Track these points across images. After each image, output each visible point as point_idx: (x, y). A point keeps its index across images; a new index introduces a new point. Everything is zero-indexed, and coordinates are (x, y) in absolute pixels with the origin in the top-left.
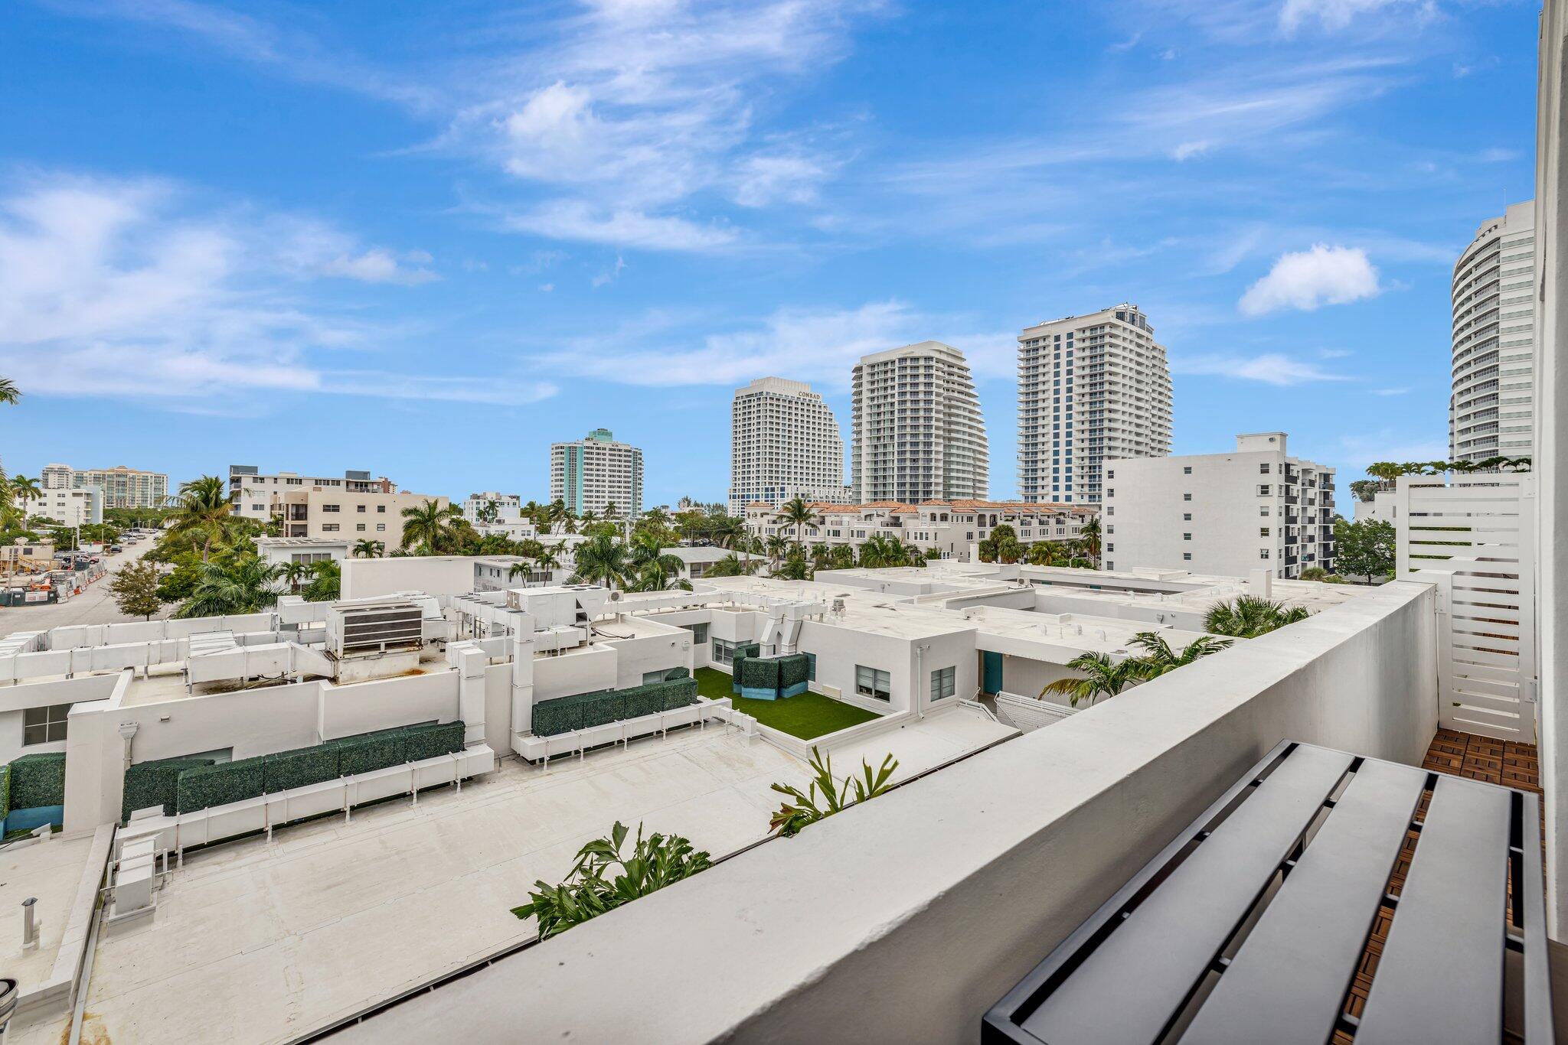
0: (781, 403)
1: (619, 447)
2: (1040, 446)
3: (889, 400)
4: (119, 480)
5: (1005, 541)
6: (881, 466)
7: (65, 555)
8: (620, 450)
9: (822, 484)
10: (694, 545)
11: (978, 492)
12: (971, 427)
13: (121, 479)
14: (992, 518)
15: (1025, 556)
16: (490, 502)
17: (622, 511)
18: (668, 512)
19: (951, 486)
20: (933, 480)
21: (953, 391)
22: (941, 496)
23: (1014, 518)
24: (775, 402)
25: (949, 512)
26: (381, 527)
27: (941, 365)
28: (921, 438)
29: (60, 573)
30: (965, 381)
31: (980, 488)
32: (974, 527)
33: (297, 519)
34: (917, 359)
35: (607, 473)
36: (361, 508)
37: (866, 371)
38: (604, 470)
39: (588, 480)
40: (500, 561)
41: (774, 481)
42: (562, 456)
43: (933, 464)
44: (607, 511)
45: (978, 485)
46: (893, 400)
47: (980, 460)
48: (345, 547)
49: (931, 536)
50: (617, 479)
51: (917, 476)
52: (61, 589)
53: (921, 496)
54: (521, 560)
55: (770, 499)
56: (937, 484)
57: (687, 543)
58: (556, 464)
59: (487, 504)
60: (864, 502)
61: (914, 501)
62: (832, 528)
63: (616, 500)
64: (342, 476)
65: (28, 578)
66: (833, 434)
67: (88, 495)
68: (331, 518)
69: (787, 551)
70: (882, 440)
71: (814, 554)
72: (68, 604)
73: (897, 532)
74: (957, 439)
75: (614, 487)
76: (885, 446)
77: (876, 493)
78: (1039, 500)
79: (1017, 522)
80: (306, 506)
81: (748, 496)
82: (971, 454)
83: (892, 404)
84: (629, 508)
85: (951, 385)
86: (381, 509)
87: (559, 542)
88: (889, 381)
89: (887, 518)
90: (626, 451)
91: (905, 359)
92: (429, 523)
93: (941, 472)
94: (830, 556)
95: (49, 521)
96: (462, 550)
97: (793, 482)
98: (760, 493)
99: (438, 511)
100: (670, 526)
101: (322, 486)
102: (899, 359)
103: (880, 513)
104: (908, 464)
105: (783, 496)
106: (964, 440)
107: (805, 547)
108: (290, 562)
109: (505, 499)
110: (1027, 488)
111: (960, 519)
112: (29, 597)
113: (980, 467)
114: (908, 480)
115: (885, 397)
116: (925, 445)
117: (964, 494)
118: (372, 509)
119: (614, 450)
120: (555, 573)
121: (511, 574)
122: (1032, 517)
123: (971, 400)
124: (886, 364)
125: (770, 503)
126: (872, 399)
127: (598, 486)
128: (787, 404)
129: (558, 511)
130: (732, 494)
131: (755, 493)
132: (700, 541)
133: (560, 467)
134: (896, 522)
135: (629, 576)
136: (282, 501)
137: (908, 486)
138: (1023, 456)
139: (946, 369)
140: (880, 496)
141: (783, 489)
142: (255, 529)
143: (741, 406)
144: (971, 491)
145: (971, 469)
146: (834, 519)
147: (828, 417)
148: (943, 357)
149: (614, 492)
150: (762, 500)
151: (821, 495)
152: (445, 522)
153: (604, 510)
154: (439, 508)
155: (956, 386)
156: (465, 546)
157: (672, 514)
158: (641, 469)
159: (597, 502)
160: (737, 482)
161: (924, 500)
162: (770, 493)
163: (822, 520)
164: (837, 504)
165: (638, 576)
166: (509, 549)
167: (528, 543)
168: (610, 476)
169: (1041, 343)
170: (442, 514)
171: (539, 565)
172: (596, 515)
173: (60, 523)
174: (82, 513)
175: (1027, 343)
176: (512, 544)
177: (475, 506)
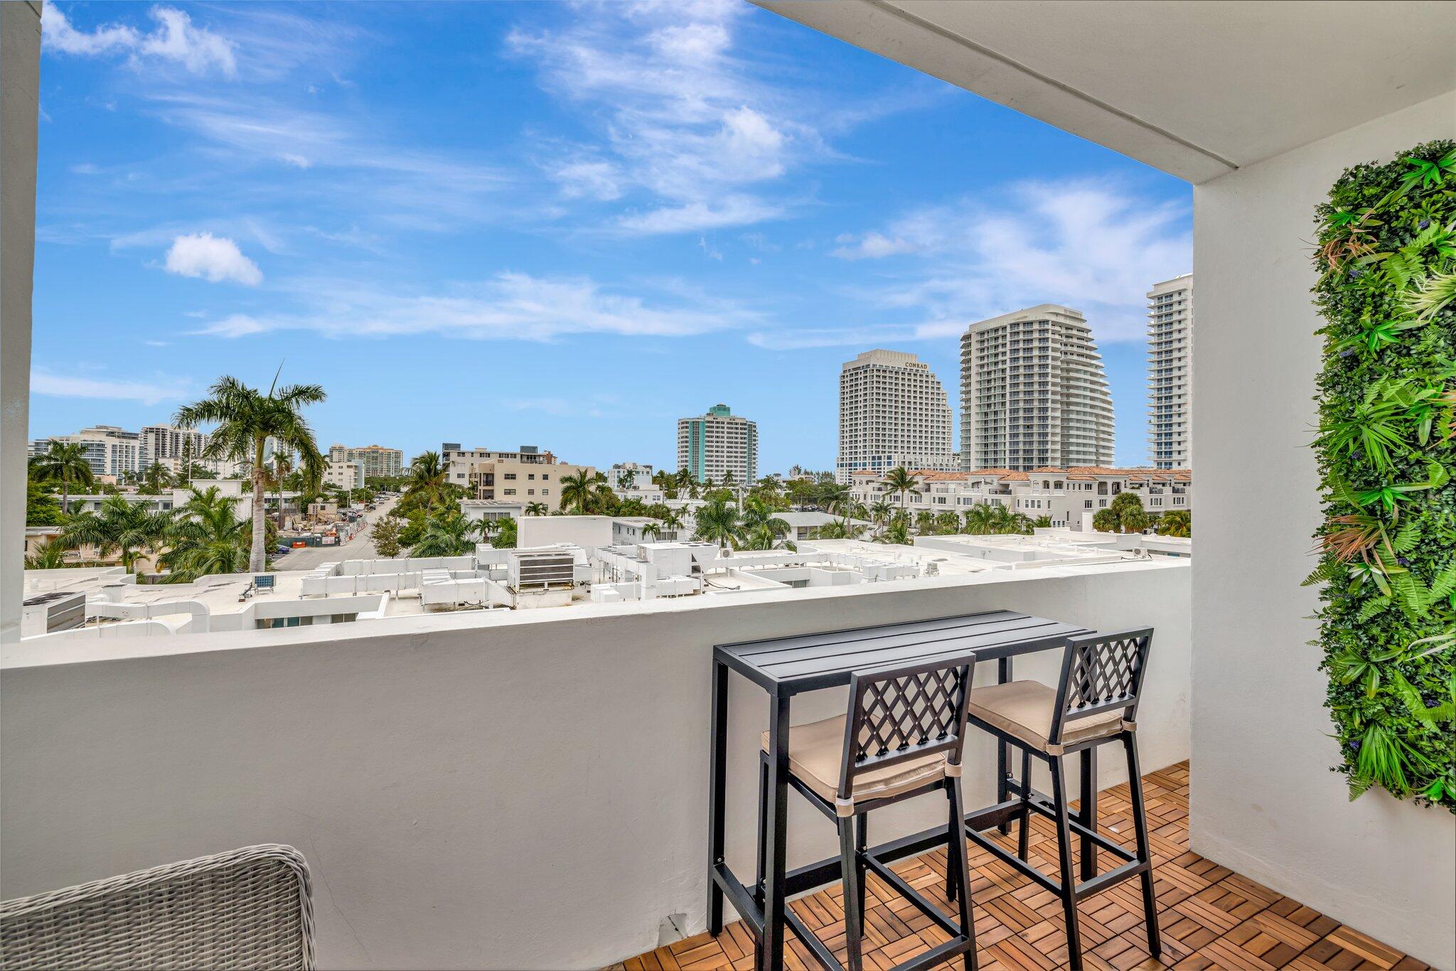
0: (888, 374)
1: (736, 421)
2: (1175, 409)
3: (1000, 366)
4: (373, 455)
5: (1128, 510)
6: (991, 433)
7: (344, 510)
8: (736, 424)
9: (929, 452)
10: (803, 510)
11: (1102, 458)
12: (1092, 390)
13: (375, 455)
14: (1115, 487)
15: (1156, 527)
16: (628, 471)
17: (739, 478)
18: (780, 479)
19: (1070, 452)
20: (1049, 446)
21: (1072, 354)
22: (1058, 463)
23: (1141, 485)
24: (881, 374)
25: (1063, 479)
26: (545, 492)
27: (1057, 328)
28: (1036, 404)
29: (340, 523)
30: (1086, 343)
31: (1104, 455)
32: (1093, 495)
33: (487, 485)
34: (1031, 323)
35: (726, 445)
36: (531, 477)
37: (974, 339)
38: (723, 442)
39: (708, 451)
40: (635, 521)
41: (881, 449)
42: (687, 429)
43: (1049, 430)
44: (725, 479)
45: (1102, 451)
46: (1004, 367)
47: (1104, 425)
48: (520, 508)
49: (1044, 504)
50: (734, 450)
51: (1031, 443)
52: (342, 535)
53: (1035, 463)
54: (651, 521)
55: (876, 467)
56: (1054, 451)
57: (797, 509)
58: (682, 437)
60: (973, 469)
61: (1028, 468)
62: (937, 495)
64: (517, 450)
65: (323, 527)
66: (941, 403)
67: (356, 466)
68: (510, 484)
69: (892, 517)
70: (993, 407)
71: (920, 520)
72: (346, 547)
73: (1005, 500)
74: (1077, 404)
75: (731, 457)
76: (996, 413)
77: (986, 460)
78: (1175, 467)
79: (1145, 490)
80: (493, 475)
81: (856, 464)
82: (1094, 419)
83: (1003, 371)
84: (745, 476)
85: (1069, 348)
86: (545, 477)
87: (682, 505)
88: (1000, 347)
89: (995, 486)
90: (742, 424)
91: (1018, 324)
92: (581, 489)
93: (1058, 439)
94: (936, 523)
95: (334, 486)
96: (606, 511)
97: (900, 450)
98: (867, 461)
99: (587, 479)
100: (781, 493)
101: (504, 459)
102: (1011, 325)
103: (988, 480)
104: (1021, 430)
105: (889, 464)
106: (1085, 405)
107: (911, 514)
108: (483, 520)
109: (640, 469)
110: (1159, 453)
111: (1077, 487)
112: (325, 540)
113: (1104, 432)
114: (1021, 446)
115: (996, 363)
116: (1040, 411)
117: (1085, 461)
118: (538, 477)
119: (732, 423)
120: (679, 532)
121: (644, 533)
122: (1164, 485)
123: (1093, 362)
124: (996, 330)
125: (876, 470)
126: (982, 366)
127: (717, 456)
128: (893, 375)
129: (684, 478)
130: (840, 462)
131: (862, 461)
132: (809, 507)
133: (684, 439)
134: (1005, 490)
135: (743, 538)
136: (477, 471)
137: (1021, 453)
138: (1154, 420)
139: (1063, 331)
140: (991, 464)
141: (889, 458)
142: (456, 492)
143: (848, 379)
144: (1094, 457)
145: (1094, 434)
146: (939, 486)
147: (936, 386)
148: (1061, 320)
149: (731, 462)
150: (869, 468)
151: (929, 463)
152: (592, 488)
153: (723, 478)
154: (589, 476)
155: (1075, 349)
156: (608, 508)
157: (784, 482)
158: (755, 440)
159: (717, 471)
160: (845, 451)
161: (1039, 467)
162: (877, 461)
163: (927, 487)
164: (945, 471)
165: (749, 537)
166: (643, 512)
167: (657, 506)
168: (728, 447)
169: (1176, 298)
170: (590, 481)
171: (666, 525)
172: (716, 483)
173: (340, 487)
174: (353, 481)
175: (1159, 299)
176: (645, 508)
177: (616, 474)
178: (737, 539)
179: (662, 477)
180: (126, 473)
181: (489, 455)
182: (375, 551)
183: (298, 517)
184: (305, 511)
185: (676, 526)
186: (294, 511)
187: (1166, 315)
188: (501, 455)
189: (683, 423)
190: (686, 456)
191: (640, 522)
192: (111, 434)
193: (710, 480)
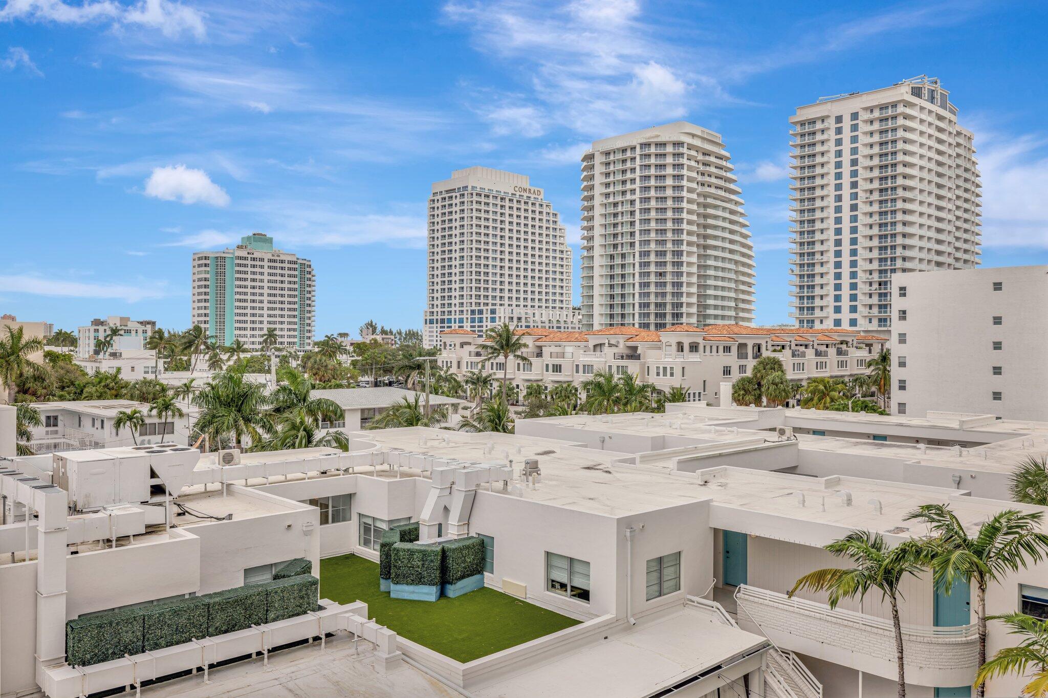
0: (491, 201)
1: (282, 257)
2: (818, 256)
3: (629, 197)
5: (770, 378)
6: (618, 281)
8: (282, 262)
9: (544, 305)
10: (376, 384)
11: (741, 314)
12: (732, 232)
14: (756, 349)
15: (798, 397)
16: (112, 329)
17: (286, 340)
18: (346, 342)
19: (706, 307)
20: (684, 299)
21: (709, 186)
22: (694, 320)
23: (783, 347)
24: (483, 199)
25: (700, 340)
27: (693, 153)
28: (669, 246)
30: (724, 174)
31: (743, 310)
32: (732, 359)
34: (663, 145)
35: (266, 291)
37: (599, 159)
38: (261, 288)
39: (240, 300)
40: (106, 407)
41: (482, 301)
42: (207, 269)
43: (684, 279)
44: (265, 341)
45: (741, 305)
46: (633, 197)
47: (744, 274)
49: (678, 371)
51: (664, 295)
53: (669, 319)
55: (477, 324)
56: (689, 305)
57: (368, 383)
58: (200, 280)
59: (109, 332)
60: (596, 327)
61: (660, 326)
62: (551, 361)
66: (558, 241)
69: (494, 392)
70: (620, 248)
71: (529, 394)
73: (633, 368)
74: (715, 248)
75: (275, 309)
76: (623, 256)
77: (612, 316)
78: (817, 325)
79: (787, 352)
81: (449, 321)
82: (733, 266)
83: (632, 202)
84: (295, 337)
85: (707, 179)
87: (186, 381)
88: (629, 172)
89: (622, 349)
90: (290, 262)
91: (649, 145)
92: (12, 358)
93: (694, 290)
94: (549, 398)
96: (58, 392)
97: (506, 302)
98: (465, 316)
99: (23, 341)
100: (345, 360)
102: (641, 145)
103: (613, 342)
104: (653, 278)
105: (493, 320)
106: (723, 249)
107: (518, 386)
109: (132, 325)
110: (801, 309)
111: (714, 349)
113: (744, 283)
114: (652, 299)
115: (624, 193)
116: (673, 255)
117: (723, 317)
119: (275, 261)
120: (178, 422)
121: (118, 426)
122: (806, 346)
123: (733, 197)
124: (624, 151)
125: (477, 329)
126: (607, 195)
127: (253, 308)
128: (499, 202)
129: (197, 340)
130: (428, 318)
131: (457, 317)
132: (386, 379)
133: (203, 283)
134: (633, 354)
137: (652, 307)
138: (797, 270)
139: (700, 157)
140: (618, 320)
141: (493, 312)
143: (440, 204)
144: (733, 313)
145: (733, 285)
146: (554, 349)
147: (551, 218)
148: (697, 142)
149: (275, 316)
150: (467, 326)
151: (544, 319)
152: (35, 356)
153: (261, 340)
154: (26, 338)
155: (713, 180)
156: (63, 388)
157: (352, 344)
158: (310, 286)
159: (253, 329)
160: (435, 302)
161: (673, 324)
162: (477, 316)
163: (538, 351)
164: (562, 330)
165: (279, 428)
166: (124, 391)
167: (146, 382)
169: (819, 126)
171: (154, 412)
172: (245, 346)
175: (802, 125)
176: (126, 385)
177: (92, 334)
178: (260, 431)
179: (162, 338)
185: (170, 413)
187: (809, 145)
189: (199, 259)
190: (205, 308)
191: (109, 409)
193: (238, 343)
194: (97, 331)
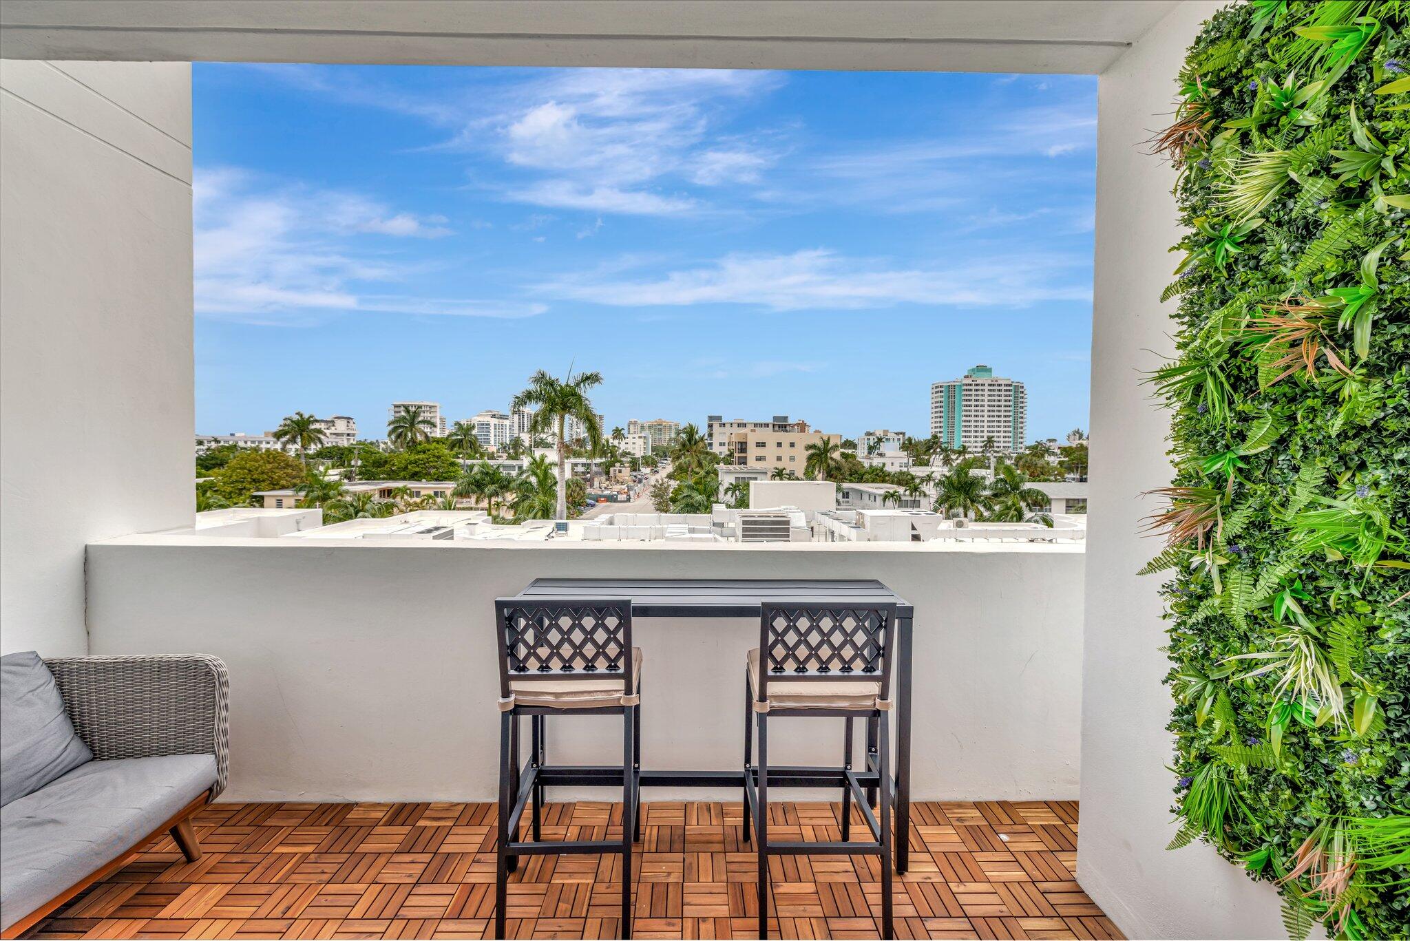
1: (1000, 382)
4: (658, 428)
7: (635, 474)
8: (999, 385)
13: (660, 427)
16: (878, 438)
17: (1002, 445)
18: (1054, 447)
26: (792, 459)
29: (632, 484)
33: (741, 452)
35: (986, 408)
36: (779, 445)
38: (983, 406)
39: (966, 416)
40: (877, 488)
42: (942, 394)
44: (985, 446)
48: (766, 473)
50: (996, 413)
52: (632, 493)
54: (892, 488)
57: (1074, 479)
58: (936, 402)
59: (876, 440)
63: (995, 434)
64: (771, 421)
65: (619, 487)
67: (646, 438)
68: (760, 452)
72: (635, 503)
75: (993, 422)
80: (747, 443)
84: (1009, 442)
86: (792, 445)
87: (928, 473)
90: (1006, 385)
92: (824, 456)
95: (629, 453)
96: (849, 478)
99: (830, 446)
100: (1053, 461)
101: (757, 429)
108: (734, 483)
109: (890, 435)
112: (620, 498)
118: (786, 445)
119: (994, 385)
120: (923, 501)
121: (884, 500)
127: (976, 421)
129: (932, 445)
133: (939, 404)
135: (989, 508)
136: (734, 440)
142: (715, 459)
149: (992, 426)
152: (836, 455)
153: (982, 445)
154: (831, 444)
156: (851, 475)
157: (1059, 448)
158: (1022, 402)
159: (975, 437)
166: (887, 478)
167: (901, 473)
168: (989, 411)
170: (835, 447)
171: (908, 492)
172: (969, 450)
173: (633, 454)
174: (642, 449)
176: (889, 474)
177: (866, 442)
178: (982, 509)
179: (910, 443)
180: (502, 444)
181: (745, 425)
182: (653, 507)
183: (604, 478)
184: (608, 473)
185: (918, 493)
186: (600, 473)
188: (755, 425)
189: (936, 387)
190: (940, 422)
191: (880, 489)
192: (494, 416)
193: (964, 447)
194: (869, 439)
